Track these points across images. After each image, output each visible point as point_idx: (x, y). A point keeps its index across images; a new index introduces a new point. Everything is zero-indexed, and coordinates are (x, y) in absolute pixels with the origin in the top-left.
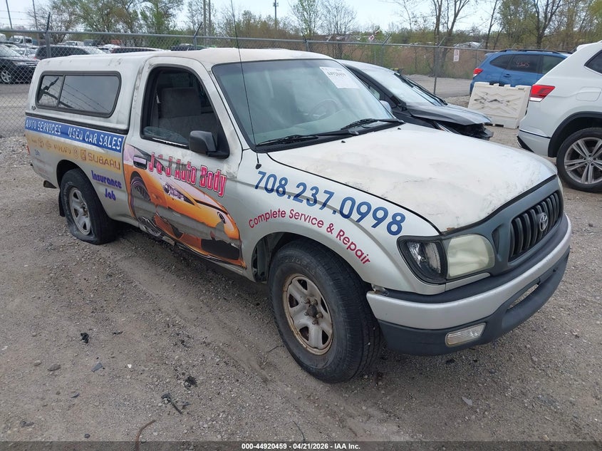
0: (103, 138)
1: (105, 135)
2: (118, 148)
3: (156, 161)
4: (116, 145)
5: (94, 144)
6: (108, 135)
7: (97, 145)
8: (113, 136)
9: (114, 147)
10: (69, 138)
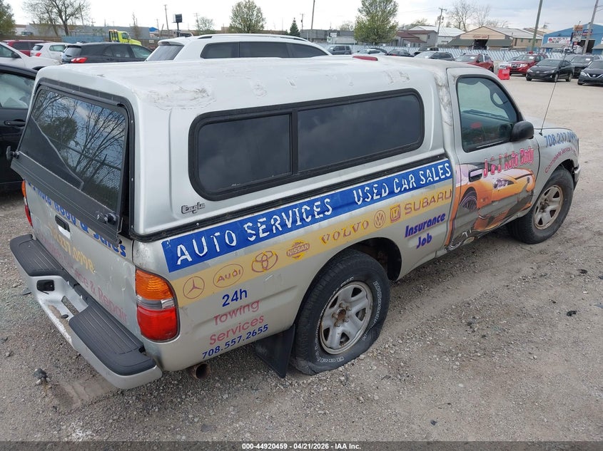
0: (425, 175)
1: (424, 170)
2: (448, 175)
3: (490, 165)
4: (445, 172)
5: (414, 188)
6: (430, 168)
7: (419, 186)
8: (436, 166)
9: (444, 176)
10: (360, 206)
